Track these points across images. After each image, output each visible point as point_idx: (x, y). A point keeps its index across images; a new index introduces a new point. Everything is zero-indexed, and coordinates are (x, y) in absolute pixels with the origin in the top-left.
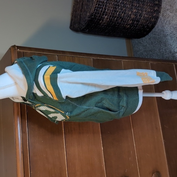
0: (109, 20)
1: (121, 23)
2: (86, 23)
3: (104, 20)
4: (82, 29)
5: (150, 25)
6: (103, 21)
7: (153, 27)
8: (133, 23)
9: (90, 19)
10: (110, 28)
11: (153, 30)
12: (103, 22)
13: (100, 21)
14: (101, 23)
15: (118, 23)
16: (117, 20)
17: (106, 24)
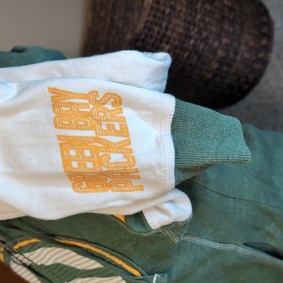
5: (251, 77)
7: (256, 82)
8: (219, 69)
11: (256, 89)
15: (190, 65)
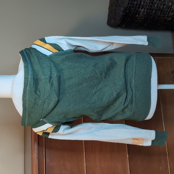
0: (146, 13)
1: (160, 16)
2: (120, 19)
3: (141, 13)
4: (117, 25)
6: (139, 14)
9: (124, 13)
10: (149, 21)
12: (139, 16)
13: (136, 15)
14: (138, 17)
15: (157, 16)
16: (155, 13)
17: (143, 18)
